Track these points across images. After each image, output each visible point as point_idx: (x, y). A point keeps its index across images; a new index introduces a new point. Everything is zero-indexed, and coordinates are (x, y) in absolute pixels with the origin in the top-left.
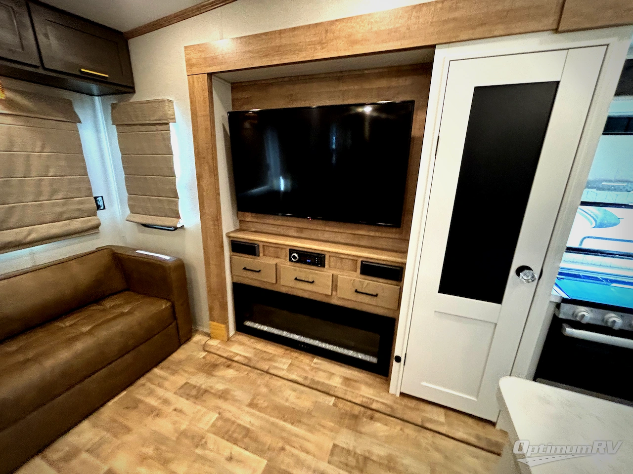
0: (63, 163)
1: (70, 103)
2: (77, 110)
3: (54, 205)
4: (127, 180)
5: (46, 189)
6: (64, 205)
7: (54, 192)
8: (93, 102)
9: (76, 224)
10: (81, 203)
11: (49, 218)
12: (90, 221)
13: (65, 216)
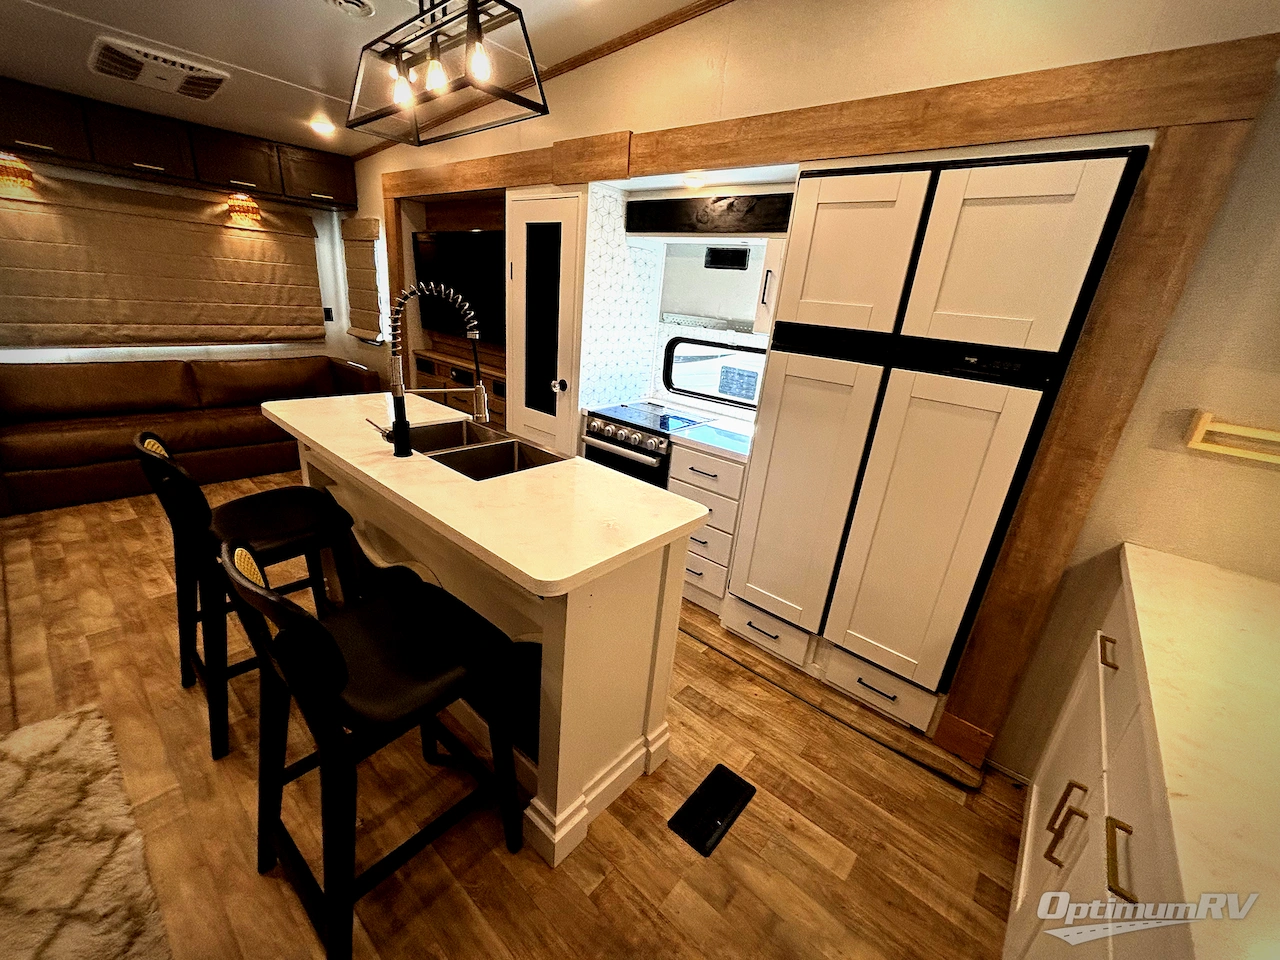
0: (300, 273)
1: (310, 220)
2: (317, 228)
3: (290, 311)
4: (350, 293)
5: (285, 296)
6: (298, 311)
7: (291, 299)
8: (332, 217)
9: (306, 330)
10: (311, 311)
11: (284, 321)
12: (317, 329)
13: (298, 321)
